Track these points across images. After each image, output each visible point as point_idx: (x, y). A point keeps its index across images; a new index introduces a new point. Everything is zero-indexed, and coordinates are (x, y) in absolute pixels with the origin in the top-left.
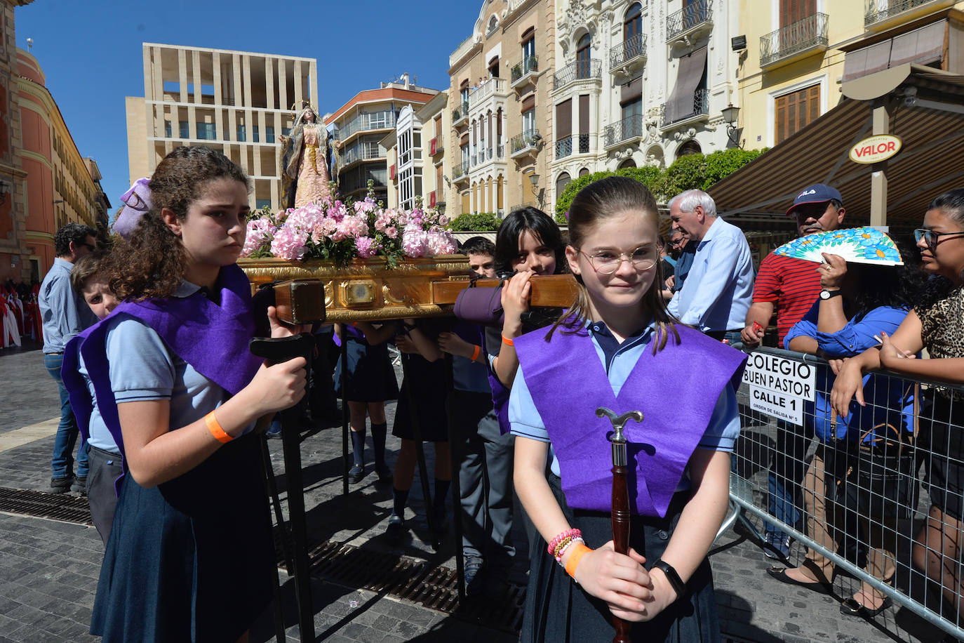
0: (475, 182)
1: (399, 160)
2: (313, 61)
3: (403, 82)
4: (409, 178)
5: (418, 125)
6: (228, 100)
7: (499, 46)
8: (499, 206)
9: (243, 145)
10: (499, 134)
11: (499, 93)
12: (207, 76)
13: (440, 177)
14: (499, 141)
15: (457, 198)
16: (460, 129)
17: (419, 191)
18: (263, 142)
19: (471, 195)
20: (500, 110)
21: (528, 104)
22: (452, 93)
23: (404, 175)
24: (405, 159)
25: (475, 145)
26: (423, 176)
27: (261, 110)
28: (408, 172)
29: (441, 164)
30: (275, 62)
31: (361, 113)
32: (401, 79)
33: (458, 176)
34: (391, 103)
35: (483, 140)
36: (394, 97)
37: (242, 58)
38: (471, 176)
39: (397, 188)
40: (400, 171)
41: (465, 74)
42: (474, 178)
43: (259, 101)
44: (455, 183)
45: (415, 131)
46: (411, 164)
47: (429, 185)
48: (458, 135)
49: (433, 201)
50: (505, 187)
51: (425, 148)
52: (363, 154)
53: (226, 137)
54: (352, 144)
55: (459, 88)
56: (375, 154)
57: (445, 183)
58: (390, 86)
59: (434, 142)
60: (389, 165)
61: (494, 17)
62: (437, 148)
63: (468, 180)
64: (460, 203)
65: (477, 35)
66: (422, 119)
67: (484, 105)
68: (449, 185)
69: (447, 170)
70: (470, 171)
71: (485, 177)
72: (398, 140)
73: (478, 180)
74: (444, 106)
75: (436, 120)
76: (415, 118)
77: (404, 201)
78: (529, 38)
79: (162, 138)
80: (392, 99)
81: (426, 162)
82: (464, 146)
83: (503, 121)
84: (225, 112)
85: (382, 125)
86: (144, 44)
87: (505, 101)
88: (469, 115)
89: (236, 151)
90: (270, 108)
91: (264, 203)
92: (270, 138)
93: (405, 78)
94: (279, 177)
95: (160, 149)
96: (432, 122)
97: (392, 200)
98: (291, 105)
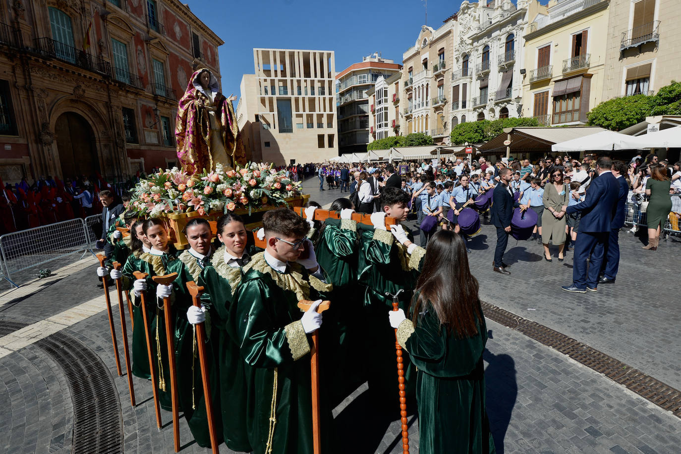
1: (376, 103)
2: (332, 52)
3: (375, 57)
4: (381, 112)
5: (386, 86)
6: (293, 75)
7: (428, 53)
8: (426, 129)
9: (300, 97)
10: (427, 95)
11: (427, 76)
12: (283, 62)
13: (397, 113)
14: (427, 99)
15: (406, 124)
16: (408, 90)
17: (386, 119)
18: (309, 95)
19: (413, 123)
20: (427, 85)
21: (441, 83)
22: (404, 72)
23: (379, 110)
24: (380, 102)
25: (415, 100)
26: (388, 111)
27: (308, 79)
28: (381, 109)
29: (398, 106)
30: (315, 54)
31: (354, 75)
32: (374, 55)
33: (407, 113)
34: (370, 70)
35: (419, 98)
36: (371, 66)
37: (299, 53)
39: (375, 116)
40: (377, 108)
41: (410, 64)
42: (415, 115)
43: (307, 74)
44: (405, 116)
45: (385, 89)
46: (383, 105)
47: (392, 116)
48: (407, 93)
49: (394, 124)
50: (429, 120)
51: (390, 97)
52: (355, 97)
53: (293, 94)
54: (349, 91)
55: (408, 70)
56: (361, 97)
57: (400, 116)
58: (369, 59)
59: (394, 95)
60: (370, 103)
61: (425, 39)
62: (396, 98)
63: (412, 115)
64: (408, 126)
65: (418, 46)
66: (389, 83)
67: (420, 82)
68: (402, 117)
69: (401, 110)
70: (413, 111)
71: (420, 115)
72: (376, 92)
73: (416, 117)
74: (400, 78)
75: (396, 84)
76: (385, 83)
77: (378, 123)
78: (442, 52)
79: (263, 95)
80: (370, 68)
81: (390, 104)
82: (410, 99)
83: (429, 89)
84: (292, 81)
85: (364, 82)
86: (254, 49)
87: (430, 80)
88: (413, 85)
89: (297, 100)
90: (313, 78)
91: (310, 125)
92: (313, 93)
93: (377, 55)
94: (317, 112)
95: (263, 101)
96: (393, 85)
97: (372, 122)
98: (322, 76)
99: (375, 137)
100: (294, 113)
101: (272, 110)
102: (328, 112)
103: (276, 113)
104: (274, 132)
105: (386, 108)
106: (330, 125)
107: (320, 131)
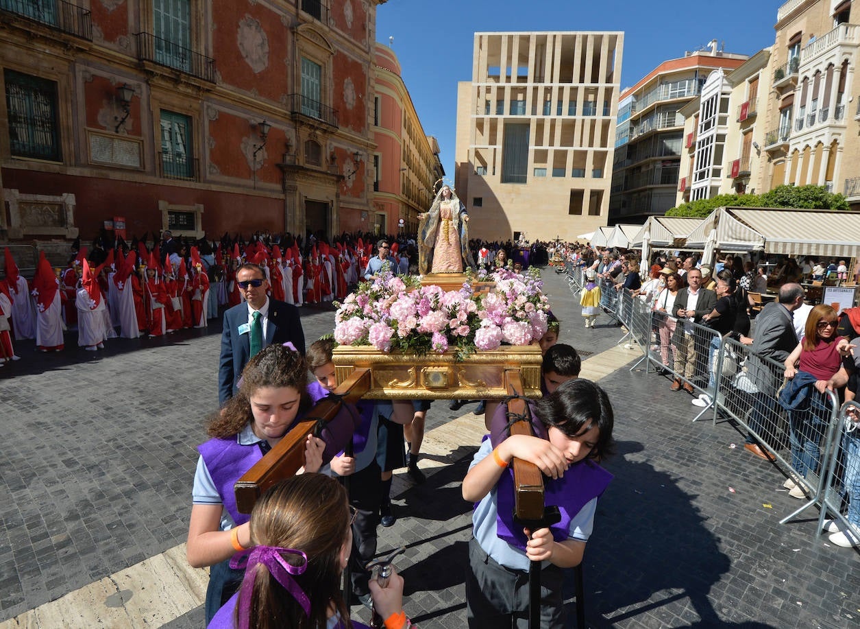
0: (796, 149)
1: (699, 128)
2: (621, 34)
3: (710, 49)
4: (709, 146)
5: (727, 89)
6: (539, 78)
8: (828, 177)
9: (548, 118)
10: (841, 91)
11: (847, 42)
12: (523, 59)
13: (747, 146)
14: (839, 100)
15: (767, 168)
16: (783, 89)
17: (718, 160)
18: (565, 116)
19: (789, 165)
20: (846, 63)
22: (778, 54)
23: (703, 143)
24: (708, 126)
25: (803, 106)
26: (726, 144)
27: (567, 86)
28: (708, 140)
29: (751, 130)
30: (585, 38)
31: (662, 83)
32: (709, 45)
33: (772, 143)
34: (695, 71)
35: (815, 100)
36: (699, 64)
37: (557, 38)
38: (791, 143)
39: (692, 157)
40: (699, 139)
41: (799, 25)
42: (797, 142)
43: (566, 76)
44: (767, 151)
45: (723, 96)
46: (713, 131)
47: (732, 152)
48: (778, 97)
49: (735, 170)
50: (838, 156)
51: (733, 112)
52: (660, 124)
53: (534, 112)
54: (648, 115)
55: (788, 43)
56: (671, 123)
57: (753, 151)
58: (696, 54)
59: (745, 106)
60: (686, 134)
62: (749, 112)
63: (787, 147)
64: (770, 173)
66: (733, 82)
67: (823, 58)
68: (759, 153)
69: (758, 137)
70: (792, 135)
71: (812, 144)
72: (701, 106)
73: (801, 147)
74: (764, 66)
75: (751, 82)
76: (725, 82)
77: (699, 170)
79: (482, 115)
80: (697, 66)
81: (732, 129)
82: (786, 108)
83: (849, 76)
84: (536, 89)
85: (682, 94)
86: (476, 34)
87: (854, 51)
88: (801, 71)
89: (540, 125)
90: (576, 83)
91: (559, 171)
92: (572, 111)
93: (713, 45)
94: (576, 147)
95: (480, 125)
96: (746, 85)
97: (685, 169)
98: (595, 79)
99: (687, 199)
100: (532, 147)
101: (493, 141)
102: (597, 147)
103: (499, 147)
104: (493, 180)
105: (721, 138)
106: (598, 173)
107: (578, 184)
